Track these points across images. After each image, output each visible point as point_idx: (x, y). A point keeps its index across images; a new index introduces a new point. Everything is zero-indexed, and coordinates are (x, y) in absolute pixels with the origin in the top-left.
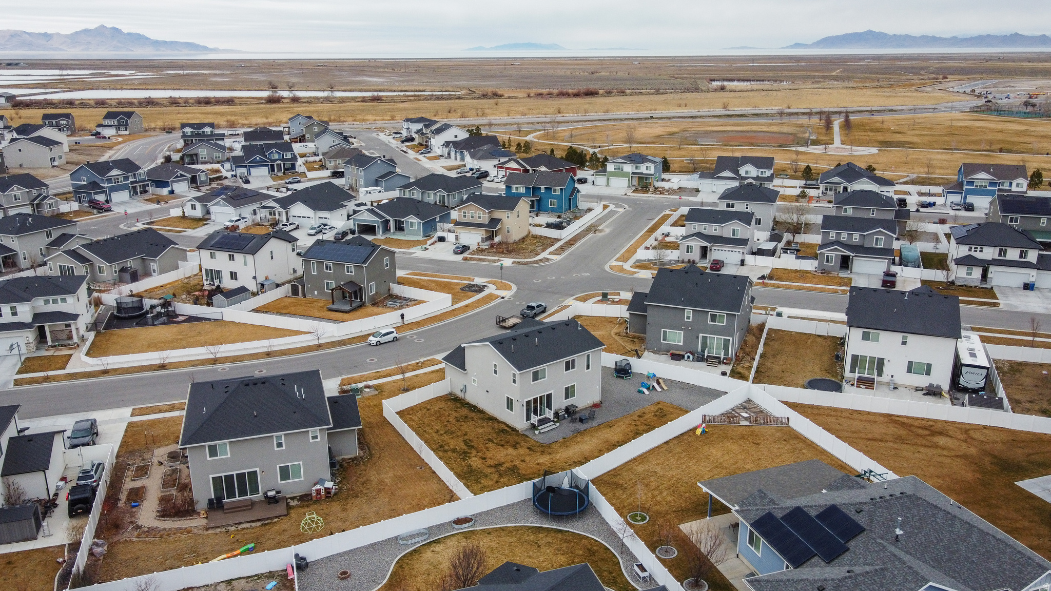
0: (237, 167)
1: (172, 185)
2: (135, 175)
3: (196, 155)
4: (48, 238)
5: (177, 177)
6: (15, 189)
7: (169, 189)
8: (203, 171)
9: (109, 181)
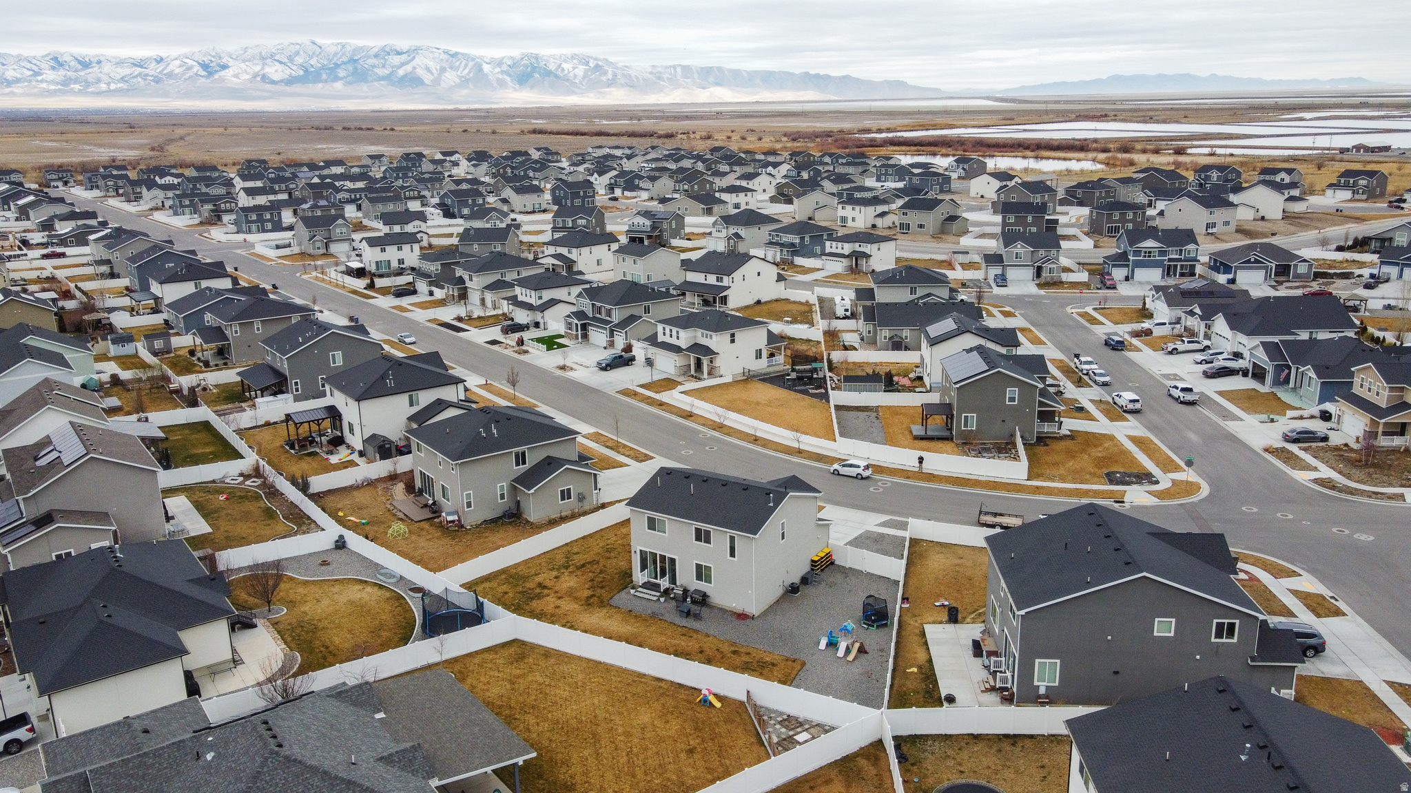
0: (1382, 263)
1: (1235, 272)
2: (1181, 250)
3: (1391, 239)
4: (911, 294)
5: (1249, 261)
6: (1019, 246)
7: (1231, 276)
8: (1305, 261)
9: (1137, 253)
